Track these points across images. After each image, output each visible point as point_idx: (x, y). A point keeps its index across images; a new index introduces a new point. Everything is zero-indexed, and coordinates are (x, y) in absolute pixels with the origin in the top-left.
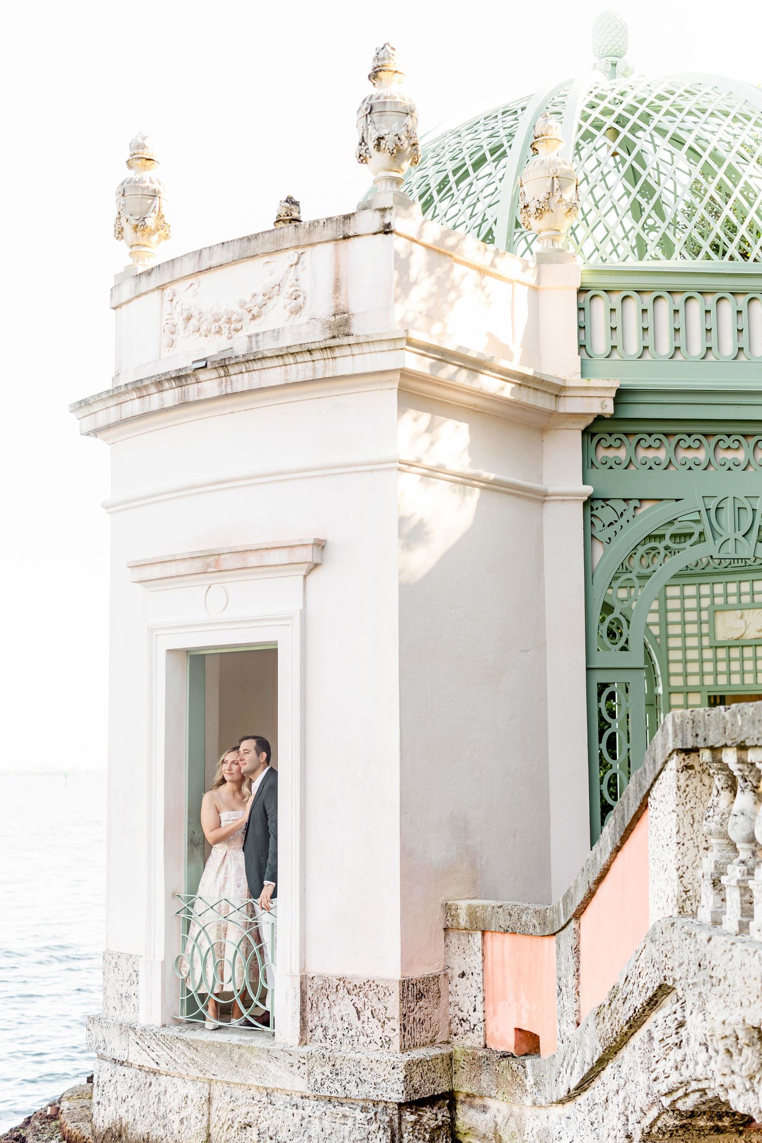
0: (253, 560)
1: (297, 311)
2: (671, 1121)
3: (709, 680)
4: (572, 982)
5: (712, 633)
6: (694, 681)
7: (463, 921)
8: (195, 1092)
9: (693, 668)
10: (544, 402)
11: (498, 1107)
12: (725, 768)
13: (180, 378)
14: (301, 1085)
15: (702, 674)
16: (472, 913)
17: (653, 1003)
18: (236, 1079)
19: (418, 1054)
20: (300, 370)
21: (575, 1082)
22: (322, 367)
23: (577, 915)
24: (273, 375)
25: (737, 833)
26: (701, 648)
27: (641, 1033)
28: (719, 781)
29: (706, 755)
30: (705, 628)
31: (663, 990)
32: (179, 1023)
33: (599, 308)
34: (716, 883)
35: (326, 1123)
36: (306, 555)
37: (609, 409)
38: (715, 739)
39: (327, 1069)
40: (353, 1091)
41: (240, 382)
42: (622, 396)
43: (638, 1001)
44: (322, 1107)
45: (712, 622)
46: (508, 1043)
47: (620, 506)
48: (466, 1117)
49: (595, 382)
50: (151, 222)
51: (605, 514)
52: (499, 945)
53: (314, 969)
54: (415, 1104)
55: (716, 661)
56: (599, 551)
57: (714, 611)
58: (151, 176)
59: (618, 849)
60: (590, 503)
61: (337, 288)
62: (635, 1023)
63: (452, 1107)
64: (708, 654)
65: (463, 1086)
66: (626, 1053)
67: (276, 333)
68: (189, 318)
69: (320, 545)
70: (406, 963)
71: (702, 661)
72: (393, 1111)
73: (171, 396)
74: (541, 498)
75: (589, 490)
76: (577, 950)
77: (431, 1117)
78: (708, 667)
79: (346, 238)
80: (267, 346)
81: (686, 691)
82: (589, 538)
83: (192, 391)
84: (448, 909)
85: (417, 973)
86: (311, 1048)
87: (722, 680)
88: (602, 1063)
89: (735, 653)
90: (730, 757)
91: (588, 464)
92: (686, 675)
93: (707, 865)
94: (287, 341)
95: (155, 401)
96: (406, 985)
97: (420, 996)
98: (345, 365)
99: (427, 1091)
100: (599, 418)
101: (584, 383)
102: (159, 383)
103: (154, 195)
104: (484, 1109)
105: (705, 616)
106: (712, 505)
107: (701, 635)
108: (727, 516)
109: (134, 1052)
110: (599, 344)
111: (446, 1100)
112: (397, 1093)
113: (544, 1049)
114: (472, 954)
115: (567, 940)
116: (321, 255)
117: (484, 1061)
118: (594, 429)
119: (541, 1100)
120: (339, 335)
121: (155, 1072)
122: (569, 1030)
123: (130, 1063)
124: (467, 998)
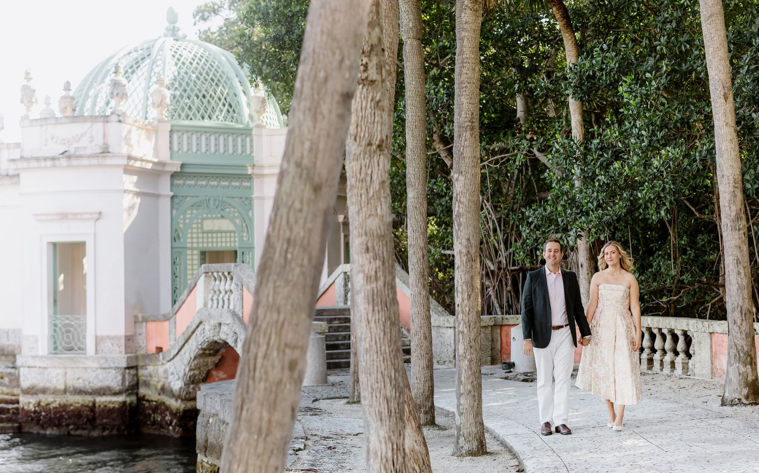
0: (79, 217)
1: (91, 142)
2: (201, 352)
3: (200, 245)
4: (173, 330)
5: (202, 228)
6: (195, 245)
7: (140, 319)
8: (61, 371)
9: (195, 240)
10: (159, 168)
11: (150, 368)
12: (214, 276)
13: (53, 159)
14: (96, 365)
15: (198, 243)
16: (143, 318)
17: (198, 327)
18: (75, 366)
19: (129, 355)
20: (94, 161)
21: (176, 351)
22: (102, 161)
23: (176, 314)
24: (85, 162)
25: (216, 289)
26: (198, 233)
27: (195, 334)
28: (213, 279)
29: (210, 274)
30: (200, 226)
31: (201, 323)
32: (52, 353)
33: (175, 136)
34: (212, 300)
35: (104, 375)
36: (97, 216)
37: (179, 170)
38: (212, 270)
39: (104, 360)
40: (112, 365)
41: (74, 162)
42: (183, 166)
43: (194, 327)
44: (102, 370)
45: (202, 223)
46: (153, 350)
47: (181, 198)
48: (141, 372)
49: (175, 162)
50: (34, 100)
51: (176, 201)
52: (152, 325)
53: (100, 333)
54: (128, 368)
55: (203, 238)
56: (174, 212)
57: (203, 219)
58: (32, 84)
59: (188, 295)
60: (172, 198)
61: (104, 136)
62: (193, 333)
63: (137, 370)
64: (200, 235)
65: (141, 363)
66: (190, 341)
67: (85, 148)
68: (53, 138)
69: (100, 213)
70: (126, 330)
71: (198, 238)
72: (123, 370)
73: (49, 163)
74: (157, 196)
75: (172, 194)
76: (175, 323)
77: (133, 372)
78: (200, 240)
79: (107, 122)
80: (81, 152)
81: (192, 249)
82: (172, 208)
83: (57, 163)
84: (136, 317)
85: (129, 334)
86: (98, 356)
87: (205, 245)
88: (184, 345)
89: (210, 235)
90: (215, 274)
91: (172, 185)
92: (192, 243)
93: (210, 296)
94: (88, 152)
95: (43, 164)
96: (126, 337)
97: (129, 340)
98: (109, 161)
99: (131, 365)
100: (175, 172)
101: (171, 162)
102: (45, 159)
103: (34, 91)
104: (146, 369)
105: (199, 221)
106: (207, 198)
107: (198, 228)
108: (212, 201)
109: (38, 363)
110: (175, 148)
111: (136, 368)
112: (124, 365)
113: (164, 350)
114: (142, 329)
115: (172, 320)
116: (99, 126)
117: (147, 356)
118: (174, 175)
119: (165, 362)
120: (105, 151)
121: (46, 368)
122: (172, 342)
123: (35, 367)
124: (141, 340)
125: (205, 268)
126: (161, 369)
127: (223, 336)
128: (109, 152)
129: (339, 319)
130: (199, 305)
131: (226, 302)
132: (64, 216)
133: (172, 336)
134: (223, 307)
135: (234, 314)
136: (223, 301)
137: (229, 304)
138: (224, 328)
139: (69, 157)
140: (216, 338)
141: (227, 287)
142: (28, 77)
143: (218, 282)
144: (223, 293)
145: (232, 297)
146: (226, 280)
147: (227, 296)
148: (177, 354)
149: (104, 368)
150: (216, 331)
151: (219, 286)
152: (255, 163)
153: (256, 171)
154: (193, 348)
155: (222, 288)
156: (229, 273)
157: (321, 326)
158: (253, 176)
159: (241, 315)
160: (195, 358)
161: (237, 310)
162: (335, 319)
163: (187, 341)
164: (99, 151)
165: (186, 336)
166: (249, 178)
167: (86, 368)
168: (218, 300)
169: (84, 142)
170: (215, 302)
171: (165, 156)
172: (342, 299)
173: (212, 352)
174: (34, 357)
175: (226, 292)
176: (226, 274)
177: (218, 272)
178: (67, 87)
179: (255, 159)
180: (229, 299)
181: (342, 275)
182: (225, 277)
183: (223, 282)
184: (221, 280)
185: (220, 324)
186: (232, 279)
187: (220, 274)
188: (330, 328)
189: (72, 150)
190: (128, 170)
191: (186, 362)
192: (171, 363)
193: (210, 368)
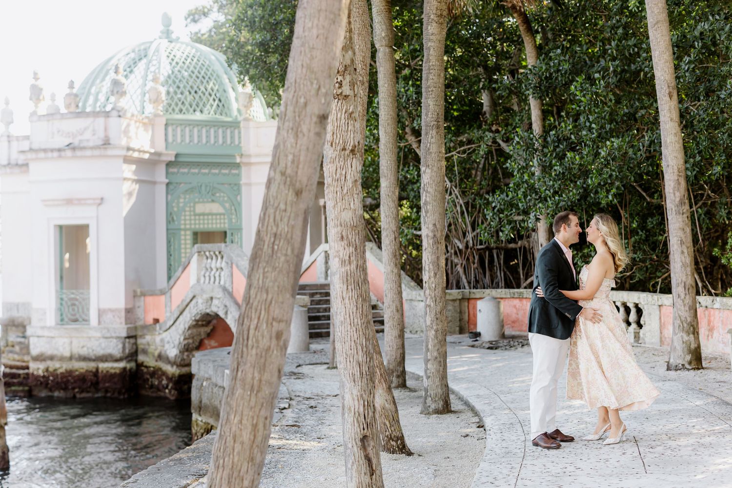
0: (83, 202)
1: (94, 135)
2: (194, 323)
3: (193, 226)
4: (169, 304)
5: (194, 211)
6: (188, 226)
7: (139, 293)
8: (67, 341)
9: (188, 222)
10: (156, 158)
11: (148, 338)
12: (206, 255)
13: (59, 150)
14: (99, 335)
15: (191, 224)
16: (141, 292)
17: (191, 300)
18: (80, 336)
19: (129, 326)
20: (97, 152)
21: (172, 322)
22: (103, 152)
23: (171, 289)
24: (88, 153)
25: (208, 266)
26: (190, 216)
27: (189, 307)
28: (205, 257)
30: (192, 209)
31: (194, 297)
32: (58, 324)
33: (170, 129)
34: (204, 276)
35: (106, 343)
36: (99, 201)
37: (173, 159)
38: (205, 250)
39: (106, 331)
40: (114, 335)
41: (78, 153)
42: (177, 156)
43: (188, 300)
44: (105, 340)
45: (194, 207)
46: (151, 321)
47: (175, 185)
48: (140, 341)
49: (170, 152)
50: (41, 97)
51: (171, 187)
52: (149, 299)
53: (102, 307)
54: (129, 337)
55: (195, 220)
56: (169, 197)
57: (195, 203)
58: (39, 83)
59: (183, 272)
60: (168, 184)
61: (106, 129)
62: (187, 306)
63: (136, 339)
64: (193, 218)
65: (139, 333)
66: (185, 313)
67: (88, 140)
68: (59, 132)
69: (102, 199)
70: (126, 304)
71: (190, 220)
72: (123, 339)
73: (55, 154)
74: (154, 183)
75: (167, 181)
76: (171, 297)
77: (132, 341)
78: (193, 222)
79: (108, 117)
80: (85, 144)
81: (185, 230)
82: (167, 193)
83: (63, 154)
84: (135, 292)
85: (129, 306)
86: (100, 326)
87: (197, 226)
88: (178, 317)
89: (201, 217)
90: (207, 253)
91: (167, 173)
92: (185, 224)
93: (203, 273)
94: (91, 144)
95: (50, 155)
96: (126, 310)
97: (129, 312)
98: (110, 152)
99: (131, 335)
100: (170, 162)
101: (166, 152)
102: (52, 150)
103: (41, 89)
104: (144, 338)
105: (192, 205)
106: (199, 185)
107: (190, 211)
108: (203, 188)
109: (46, 333)
110: (170, 139)
111: (135, 337)
112: (124, 334)
113: (161, 321)
114: (141, 302)
115: (168, 295)
116: (101, 121)
117: (145, 327)
118: (169, 164)
119: (161, 332)
120: (106, 143)
121: (52, 337)
122: (168, 314)
123: (44, 337)
124: (140, 313)
125: (198, 248)
126: (158, 339)
127: (214, 309)
128: (109, 144)
129: (321, 293)
130: (193, 280)
131: (217, 279)
132: (69, 202)
133: (168, 309)
134: (214, 283)
135: (225, 289)
136: (215, 277)
137: (220, 280)
138: (215, 302)
139: (74, 149)
140: (208, 311)
141: (218, 265)
142: (36, 77)
143: (209, 260)
144: (214, 270)
145: (223, 274)
146: (217, 259)
147: (218, 273)
148: (173, 324)
149: (106, 338)
150: (209, 304)
151: (211, 263)
152: (243, 153)
153: (245, 160)
154: (187, 319)
155: (213, 266)
156: (220, 253)
157: (304, 299)
158: (241, 165)
159: (231, 290)
160: (189, 328)
161: (227, 285)
162: (317, 293)
163: (181, 313)
164: (101, 143)
165: (181, 308)
166: (238, 166)
167: (90, 338)
168: (210, 277)
169: (87, 135)
170: (207, 278)
171: (161, 147)
172: (323, 275)
173: (204, 323)
174: (43, 328)
175: (217, 270)
176: (217, 253)
177: (210, 251)
178: (71, 85)
179: (243, 149)
180: (220, 276)
181: (323, 254)
182: (216, 256)
183: (214, 261)
184: (212, 259)
185: (212, 298)
186: (222, 258)
187: (212, 253)
188: (312, 301)
189: (76, 142)
190: (127, 160)
191: (181, 332)
192: (167, 333)
193: (203, 337)
